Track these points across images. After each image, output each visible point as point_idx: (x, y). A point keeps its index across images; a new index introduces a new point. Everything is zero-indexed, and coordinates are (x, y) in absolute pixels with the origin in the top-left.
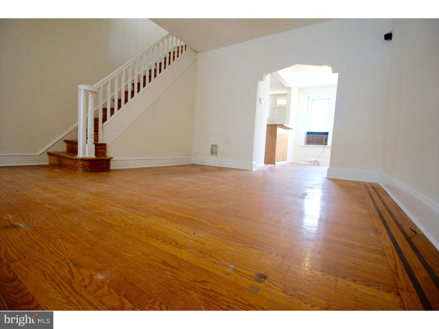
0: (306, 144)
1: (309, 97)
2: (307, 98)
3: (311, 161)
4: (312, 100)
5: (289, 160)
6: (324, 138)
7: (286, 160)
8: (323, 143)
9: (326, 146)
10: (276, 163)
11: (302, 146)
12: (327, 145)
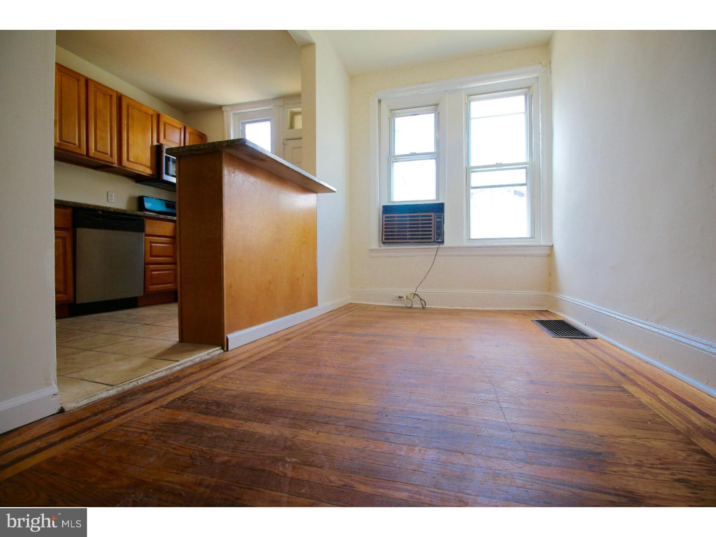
0: (384, 243)
1: (380, 101)
2: (377, 101)
3: (400, 297)
4: (391, 110)
5: (326, 303)
6: (432, 222)
7: (313, 303)
8: (432, 236)
9: (441, 246)
10: (230, 336)
11: (371, 250)
12: (443, 242)
